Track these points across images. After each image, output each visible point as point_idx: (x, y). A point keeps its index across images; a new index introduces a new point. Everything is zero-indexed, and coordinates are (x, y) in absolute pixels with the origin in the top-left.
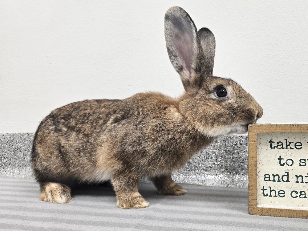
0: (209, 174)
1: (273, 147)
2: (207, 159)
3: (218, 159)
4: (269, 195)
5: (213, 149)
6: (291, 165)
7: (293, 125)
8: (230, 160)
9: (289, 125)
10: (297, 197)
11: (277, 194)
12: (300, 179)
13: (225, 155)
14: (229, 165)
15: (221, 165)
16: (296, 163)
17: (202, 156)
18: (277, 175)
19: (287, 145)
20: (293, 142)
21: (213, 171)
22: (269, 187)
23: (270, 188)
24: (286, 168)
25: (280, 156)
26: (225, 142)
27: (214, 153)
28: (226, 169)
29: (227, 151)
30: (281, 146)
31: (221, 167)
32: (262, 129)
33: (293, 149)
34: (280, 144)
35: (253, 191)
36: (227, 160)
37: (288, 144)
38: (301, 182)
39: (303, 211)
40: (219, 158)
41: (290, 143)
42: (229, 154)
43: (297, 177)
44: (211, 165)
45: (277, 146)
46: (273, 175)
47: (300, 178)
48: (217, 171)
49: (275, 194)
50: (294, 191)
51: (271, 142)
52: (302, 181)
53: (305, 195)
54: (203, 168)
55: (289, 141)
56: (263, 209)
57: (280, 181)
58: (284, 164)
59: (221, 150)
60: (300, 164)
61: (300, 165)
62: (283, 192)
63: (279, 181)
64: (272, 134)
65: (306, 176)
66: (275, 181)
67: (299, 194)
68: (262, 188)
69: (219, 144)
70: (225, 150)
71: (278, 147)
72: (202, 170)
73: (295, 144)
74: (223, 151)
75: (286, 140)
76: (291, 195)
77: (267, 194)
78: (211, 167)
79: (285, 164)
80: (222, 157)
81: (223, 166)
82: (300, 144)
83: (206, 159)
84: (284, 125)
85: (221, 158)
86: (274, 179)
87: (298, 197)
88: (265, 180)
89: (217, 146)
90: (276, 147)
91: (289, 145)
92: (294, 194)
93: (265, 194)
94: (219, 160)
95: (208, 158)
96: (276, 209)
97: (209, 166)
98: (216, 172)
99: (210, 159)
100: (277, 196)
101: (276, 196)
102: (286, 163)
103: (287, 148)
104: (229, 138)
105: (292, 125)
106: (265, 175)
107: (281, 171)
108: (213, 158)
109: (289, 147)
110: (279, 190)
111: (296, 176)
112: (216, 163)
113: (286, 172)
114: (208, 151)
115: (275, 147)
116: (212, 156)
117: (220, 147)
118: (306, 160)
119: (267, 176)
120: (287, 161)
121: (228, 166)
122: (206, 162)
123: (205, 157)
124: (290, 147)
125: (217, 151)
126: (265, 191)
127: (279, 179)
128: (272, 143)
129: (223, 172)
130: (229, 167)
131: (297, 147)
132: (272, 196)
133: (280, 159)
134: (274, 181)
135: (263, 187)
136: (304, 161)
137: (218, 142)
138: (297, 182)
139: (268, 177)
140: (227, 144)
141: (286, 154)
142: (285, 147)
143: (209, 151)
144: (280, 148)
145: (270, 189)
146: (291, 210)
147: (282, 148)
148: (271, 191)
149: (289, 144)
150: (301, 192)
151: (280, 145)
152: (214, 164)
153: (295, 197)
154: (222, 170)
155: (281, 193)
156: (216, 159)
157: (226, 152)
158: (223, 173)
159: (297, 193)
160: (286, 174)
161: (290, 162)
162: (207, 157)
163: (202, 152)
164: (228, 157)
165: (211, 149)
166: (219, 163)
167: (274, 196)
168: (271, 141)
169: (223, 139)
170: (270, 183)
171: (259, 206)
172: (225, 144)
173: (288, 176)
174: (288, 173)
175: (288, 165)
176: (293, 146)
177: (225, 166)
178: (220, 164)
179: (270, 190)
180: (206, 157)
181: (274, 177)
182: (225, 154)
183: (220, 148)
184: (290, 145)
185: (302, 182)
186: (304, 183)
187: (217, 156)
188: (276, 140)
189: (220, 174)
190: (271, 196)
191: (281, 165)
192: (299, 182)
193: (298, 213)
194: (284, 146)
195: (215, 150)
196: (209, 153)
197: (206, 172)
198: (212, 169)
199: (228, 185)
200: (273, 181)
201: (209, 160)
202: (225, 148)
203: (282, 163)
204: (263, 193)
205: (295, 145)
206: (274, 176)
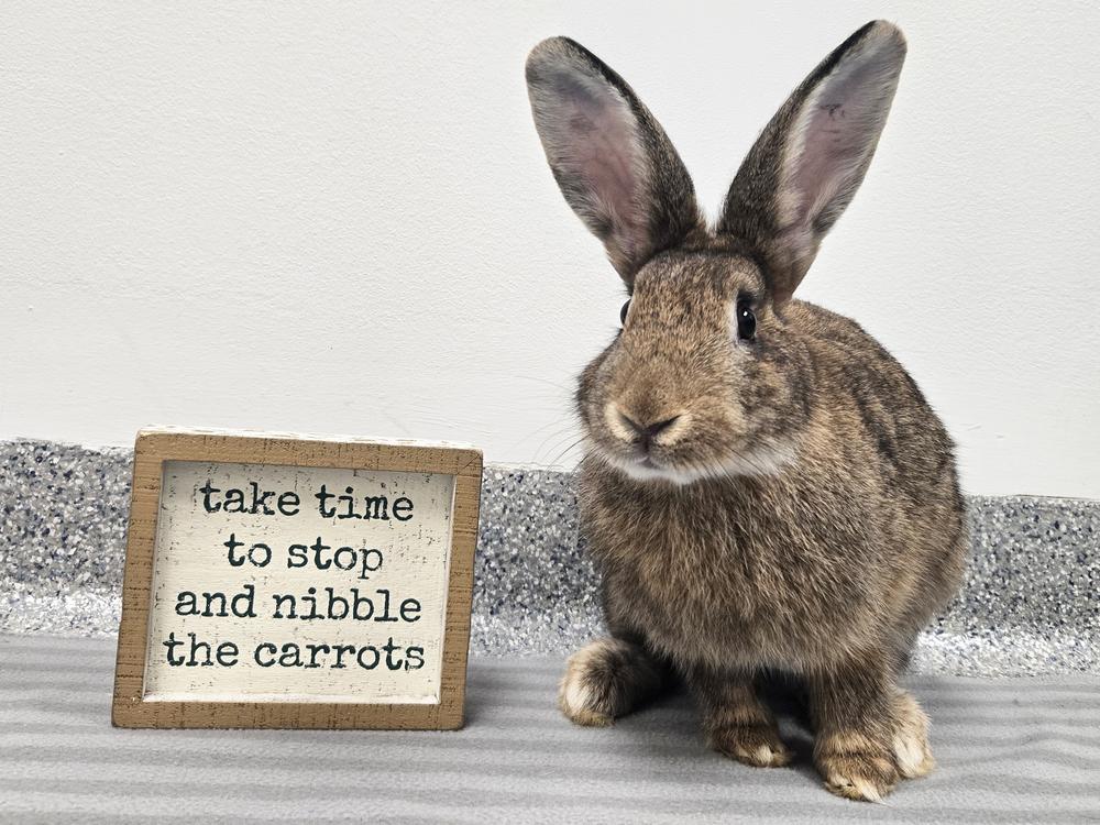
0: (30, 593)
1: (213, 505)
2: (29, 536)
3: (70, 537)
4: (188, 659)
5: (54, 502)
6: (263, 565)
7: (273, 441)
8: (114, 541)
9: (262, 439)
10: (273, 662)
11: (213, 658)
12: (286, 607)
13: (98, 523)
14: (108, 560)
15: (78, 561)
16: (280, 556)
17: (10, 523)
18: (216, 596)
19: (256, 502)
20: (274, 494)
21: (48, 580)
22: (189, 635)
23: (193, 636)
24: (247, 572)
25: (233, 536)
26: (103, 476)
27: (58, 515)
28: (97, 575)
29: (108, 511)
30: (239, 504)
31: (78, 567)
32: (179, 450)
33: (272, 513)
34: (236, 496)
35: (131, 649)
36: (102, 541)
37: (259, 498)
38: (289, 617)
39: (284, 706)
40: (74, 534)
41: (266, 494)
42: (113, 520)
43: (279, 600)
44: (40, 559)
45: (226, 504)
46: (206, 595)
47: (288, 603)
48: (60, 580)
49: (208, 656)
50: (266, 645)
51: (207, 490)
52: (292, 612)
53: (298, 657)
54: (8, 570)
55: (263, 488)
56: (159, 707)
57: (227, 615)
58: (242, 559)
59: (86, 505)
60: (289, 560)
61: (290, 564)
62: (232, 650)
63: (223, 614)
64: (212, 465)
65: (303, 599)
66: (212, 615)
67: (280, 653)
68: (168, 639)
69: (78, 482)
70: (99, 507)
71: (230, 506)
72: (5, 577)
73: (281, 498)
74: (90, 509)
75: (255, 485)
76: (257, 657)
77: (182, 659)
78: (41, 568)
79: (247, 560)
80: (84, 529)
81: (87, 564)
82: (293, 499)
83: (25, 536)
84: (248, 439)
85: (81, 533)
86: (208, 608)
87: (277, 664)
88: (179, 613)
89: (71, 489)
90: (222, 506)
91: (261, 502)
92: (265, 656)
93: (176, 659)
94: (75, 542)
95: (33, 534)
96: (203, 704)
97: (32, 561)
98: (60, 585)
99: (39, 537)
100: (212, 664)
101: (208, 663)
102: (250, 558)
103: (254, 511)
104: (118, 462)
105: (271, 440)
106: (181, 597)
107: (231, 582)
108: (52, 533)
109: (260, 507)
110: (220, 644)
111: (274, 597)
112: (61, 552)
113: (246, 587)
114: (33, 508)
115: (219, 505)
116: (49, 526)
117: (82, 494)
118: (309, 549)
119: (188, 599)
120: (251, 551)
121: (103, 566)
122: (22, 548)
123: (19, 529)
124: (265, 508)
125: (68, 507)
126: (175, 648)
127: (223, 609)
128: (212, 494)
129: (82, 584)
130: (108, 568)
131: (284, 507)
132: (196, 664)
133: (232, 544)
134: (207, 614)
135: (172, 636)
136: (301, 552)
137: (77, 477)
138: (278, 615)
139: (188, 603)
140: (109, 483)
141: (249, 528)
142: (250, 508)
143: (39, 509)
144: (234, 511)
145: (194, 640)
146: (249, 705)
147: (241, 509)
148: (194, 648)
149: (263, 498)
150: (285, 648)
151: (235, 501)
152: (54, 556)
153: (268, 665)
154: (80, 576)
155: (226, 653)
156: (64, 539)
157: (103, 514)
158: (84, 589)
159: (273, 650)
160: (247, 592)
161: (260, 555)
162: (30, 528)
163: (13, 509)
164: (108, 529)
165: (48, 499)
166: (72, 552)
167: (203, 664)
168: (208, 485)
169: (96, 466)
170: (196, 624)
171: (150, 699)
172: (103, 485)
173: (251, 597)
174: (251, 588)
175: (255, 564)
176: (273, 506)
177: (94, 563)
178: (75, 554)
179: (193, 644)
180: (26, 529)
181: (208, 603)
182: (97, 520)
183: (82, 499)
184: (266, 501)
185: (292, 616)
186: (298, 621)
187: (66, 528)
188: (223, 484)
189: (72, 592)
190: (192, 663)
191: (234, 564)
192: (281, 617)
193: (267, 714)
194: (248, 504)
195: (62, 505)
196: (36, 515)
197: (18, 585)
198: (45, 572)
199: (95, 629)
200: (203, 614)
201: (35, 540)
202: (101, 497)
203: (237, 559)
204: (170, 656)
205: (281, 503)
206: (209, 598)
